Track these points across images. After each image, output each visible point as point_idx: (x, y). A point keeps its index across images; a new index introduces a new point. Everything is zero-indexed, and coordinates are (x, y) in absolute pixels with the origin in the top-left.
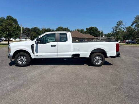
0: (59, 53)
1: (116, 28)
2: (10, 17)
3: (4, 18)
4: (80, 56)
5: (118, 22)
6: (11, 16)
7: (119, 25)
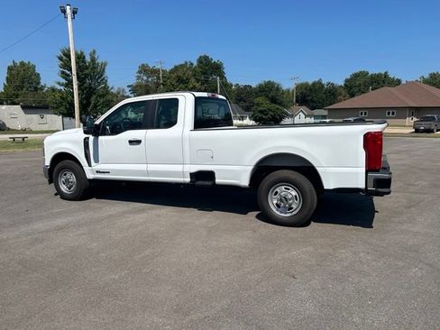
0: (152, 167)
4: (218, 181)
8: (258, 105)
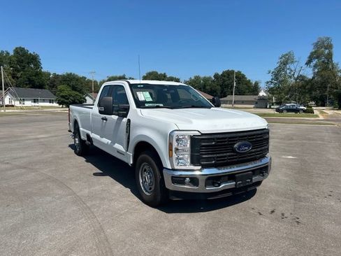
1: (279, 71)
2: (22, 49)
3: (8, 53)
5: (283, 56)
6: (24, 48)
7: (285, 63)
8: (61, 91)
